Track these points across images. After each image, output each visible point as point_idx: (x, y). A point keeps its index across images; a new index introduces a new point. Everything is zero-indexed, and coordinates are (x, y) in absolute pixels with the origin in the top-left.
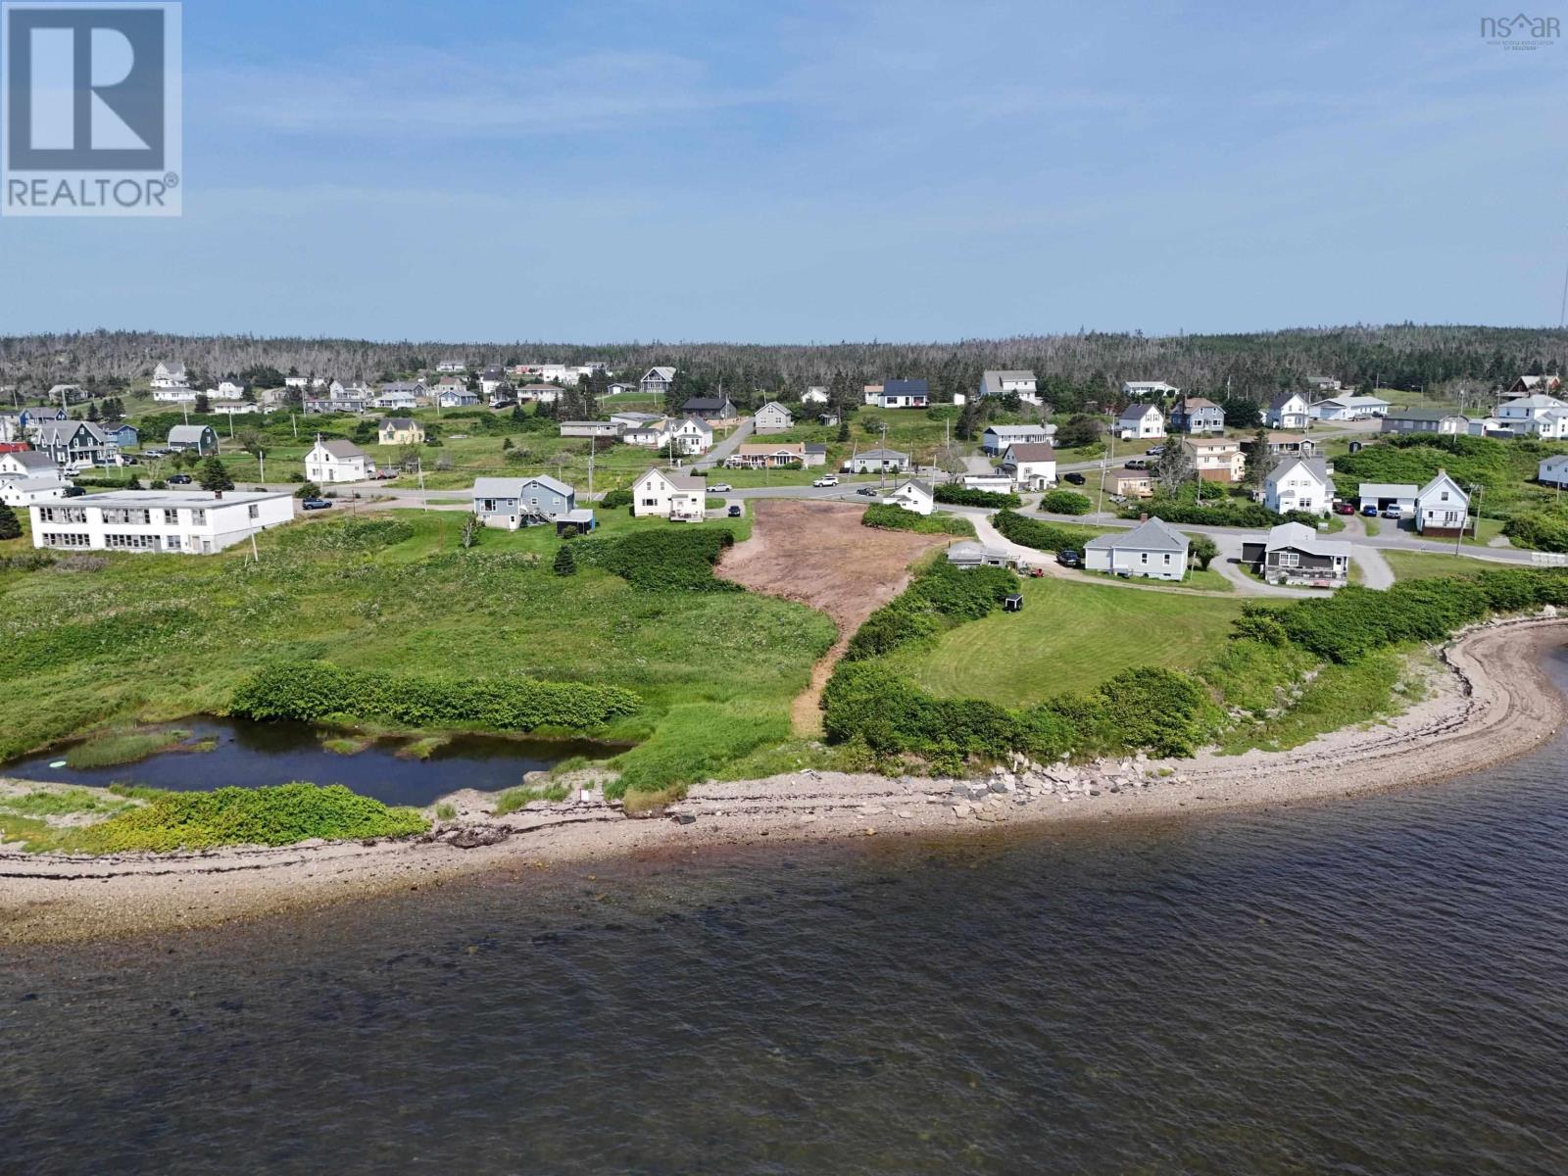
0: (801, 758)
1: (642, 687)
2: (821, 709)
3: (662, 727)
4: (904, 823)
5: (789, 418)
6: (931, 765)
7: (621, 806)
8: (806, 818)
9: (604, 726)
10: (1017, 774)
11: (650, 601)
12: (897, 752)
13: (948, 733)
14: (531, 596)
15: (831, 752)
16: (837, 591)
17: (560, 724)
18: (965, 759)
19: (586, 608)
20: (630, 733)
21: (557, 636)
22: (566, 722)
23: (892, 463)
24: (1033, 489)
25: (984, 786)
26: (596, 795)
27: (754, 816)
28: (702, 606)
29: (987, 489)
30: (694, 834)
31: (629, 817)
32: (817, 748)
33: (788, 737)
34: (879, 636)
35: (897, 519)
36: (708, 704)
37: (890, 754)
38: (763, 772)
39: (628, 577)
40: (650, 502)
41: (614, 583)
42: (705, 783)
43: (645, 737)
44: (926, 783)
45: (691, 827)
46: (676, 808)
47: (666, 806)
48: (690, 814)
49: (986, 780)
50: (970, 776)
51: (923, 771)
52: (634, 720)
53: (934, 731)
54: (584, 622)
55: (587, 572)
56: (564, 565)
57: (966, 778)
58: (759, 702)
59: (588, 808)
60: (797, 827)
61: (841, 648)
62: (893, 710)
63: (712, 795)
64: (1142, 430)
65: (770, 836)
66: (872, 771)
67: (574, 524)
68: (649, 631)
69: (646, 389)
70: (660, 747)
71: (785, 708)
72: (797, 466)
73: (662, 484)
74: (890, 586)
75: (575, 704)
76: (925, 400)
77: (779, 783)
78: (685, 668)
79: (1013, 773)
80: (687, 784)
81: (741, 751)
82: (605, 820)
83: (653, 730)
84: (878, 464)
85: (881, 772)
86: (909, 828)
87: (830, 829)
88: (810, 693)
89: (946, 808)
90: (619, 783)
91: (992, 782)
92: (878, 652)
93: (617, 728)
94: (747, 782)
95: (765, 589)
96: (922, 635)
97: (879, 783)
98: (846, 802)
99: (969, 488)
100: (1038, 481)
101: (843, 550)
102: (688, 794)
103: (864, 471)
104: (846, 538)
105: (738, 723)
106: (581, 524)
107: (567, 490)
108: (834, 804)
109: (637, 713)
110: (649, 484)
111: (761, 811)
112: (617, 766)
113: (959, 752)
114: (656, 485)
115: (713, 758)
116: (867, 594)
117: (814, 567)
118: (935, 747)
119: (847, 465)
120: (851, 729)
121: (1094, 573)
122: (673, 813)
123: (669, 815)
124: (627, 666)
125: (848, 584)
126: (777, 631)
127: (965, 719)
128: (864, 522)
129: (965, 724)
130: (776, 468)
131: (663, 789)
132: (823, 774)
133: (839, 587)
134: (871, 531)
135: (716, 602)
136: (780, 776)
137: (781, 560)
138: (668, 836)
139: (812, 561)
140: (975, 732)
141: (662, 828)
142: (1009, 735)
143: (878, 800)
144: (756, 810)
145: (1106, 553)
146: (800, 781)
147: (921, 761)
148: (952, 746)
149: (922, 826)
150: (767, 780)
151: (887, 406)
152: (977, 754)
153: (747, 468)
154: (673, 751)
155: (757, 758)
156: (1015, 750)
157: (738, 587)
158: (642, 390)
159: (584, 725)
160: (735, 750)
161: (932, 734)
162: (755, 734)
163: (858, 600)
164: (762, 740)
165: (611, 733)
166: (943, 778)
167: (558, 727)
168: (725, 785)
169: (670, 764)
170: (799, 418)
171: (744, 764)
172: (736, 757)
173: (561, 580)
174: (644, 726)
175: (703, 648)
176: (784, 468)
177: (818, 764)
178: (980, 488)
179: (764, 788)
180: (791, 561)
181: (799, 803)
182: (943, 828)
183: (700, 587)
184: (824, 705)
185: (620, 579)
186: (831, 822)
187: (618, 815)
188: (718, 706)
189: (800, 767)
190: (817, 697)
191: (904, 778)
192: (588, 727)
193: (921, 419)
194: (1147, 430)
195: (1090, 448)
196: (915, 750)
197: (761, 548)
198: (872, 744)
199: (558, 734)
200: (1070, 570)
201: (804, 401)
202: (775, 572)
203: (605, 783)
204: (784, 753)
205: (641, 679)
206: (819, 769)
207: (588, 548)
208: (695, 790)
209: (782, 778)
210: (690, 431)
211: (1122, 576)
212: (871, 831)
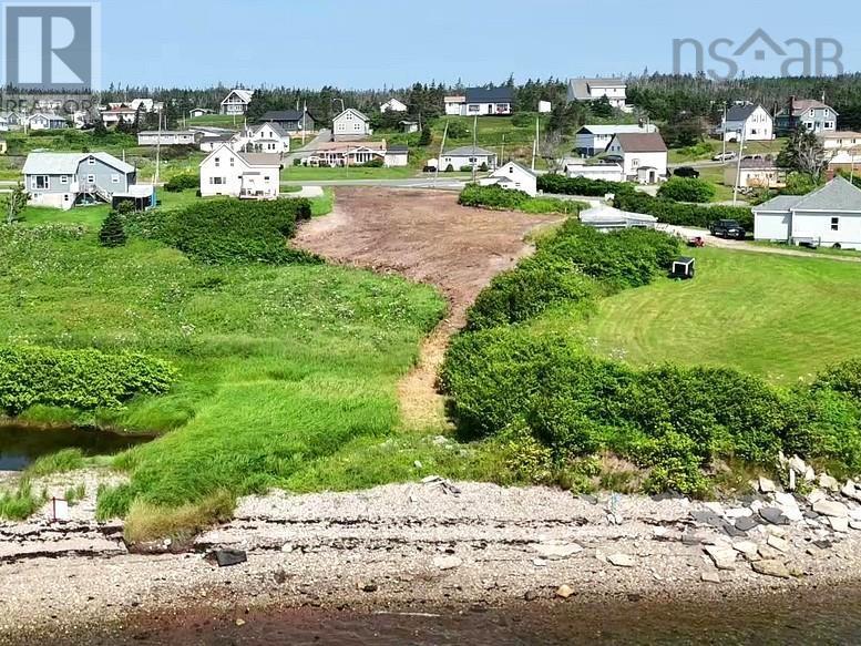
0: (421, 459)
1: (184, 362)
2: (440, 393)
3: (205, 411)
4: (620, 576)
5: (367, 125)
6: (646, 475)
7: (119, 529)
8: (441, 561)
9: (123, 408)
10: (798, 493)
11: (207, 272)
12: (590, 450)
13: (673, 420)
14: (66, 265)
15: (469, 451)
16: (439, 262)
17: (59, 403)
18: (704, 465)
19: (130, 277)
20: (158, 417)
21: (86, 305)
22: (67, 401)
23: (480, 161)
24: (642, 182)
25: (747, 512)
26: (86, 511)
27: (348, 555)
28: (272, 277)
29: (594, 177)
30: (242, 585)
31: (133, 549)
32: (443, 445)
33: (397, 429)
34: (512, 299)
35: (499, 199)
36: (275, 382)
37: (577, 454)
38: (361, 479)
39: (185, 250)
40: (217, 181)
41: (168, 255)
42: (266, 493)
43: (180, 423)
44: (641, 505)
45: (238, 571)
46: (214, 536)
47: (198, 531)
48: (237, 548)
49: (747, 503)
50: (717, 495)
51: (633, 483)
52: (167, 400)
53: (649, 416)
54: (124, 290)
55: (139, 244)
56: (112, 235)
57: (711, 498)
58: (349, 381)
59: (65, 531)
60: (427, 579)
61: (456, 322)
62: (573, 381)
63: (276, 514)
64: (749, 131)
65: (379, 592)
66: (545, 482)
67: (132, 199)
68: (202, 300)
69: (226, 111)
70: (198, 436)
71: (387, 388)
72: (378, 163)
73: (232, 160)
74: (506, 256)
75: (81, 376)
76: (509, 107)
77: (387, 499)
78: (244, 338)
79: (788, 491)
80: (234, 494)
81: (325, 445)
82: (90, 554)
83: (192, 414)
84: (465, 162)
85: (561, 484)
86: (634, 586)
87: (488, 583)
88: (419, 373)
89: (689, 551)
90: (123, 489)
91: (757, 505)
92: (513, 319)
93: (141, 411)
94: (336, 495)
95: (349, 261)
96: (575, 297)
97: (561, 503)
98: (509, 533)
99: (573, 176)
100: (648, 171)
101: (441, 226)
102: (236, 513)
103: (450, 169)
104: (440, 216)
105: (318, 406)
106: (139, 199)
107: (129, 169)
108: (487, 536)
109: (171, 392)
110: (217, 160)
111: (362, 547)
112: (125, 466)
113: (696, 452)
114: (225, 161)
115: (279, 454)
116: (478, 266)
117: (407, 239)
118: (653, 443)
119: (432, 163)
120: (502, 414)
121: (768, 243)
122: (209, 545)
123: (201, 548)
124: (169, 335)
125: (454, 255)
126: (367, 302)
127: (701, 397)
128: (461, 202)
129: (703, 405)
130: (355, 166)
131: (192, 501)
132: (460, 485)
133: (442, 258)
134: (470, 210)
135: (288, 274)
136: (389, 486)
137: (368, 234)
138: (196, 589)
139: (405, 234)
140: (721, 420)
141: (186, 572)
142: (780, 425)
143: (567, 532)
144: (353, 544)
145: (783, 218)
146: (425, 496)
147: (628, 467)
148: (684, 442)
149: (655, 582)
150: (368, 493)
151: (469, 114)
152: (723, 456)
153: (324, 166)
154: (216, 443)
155: (350, 457)
156: (789, 452)
157: (316, 257)
158: (221, 113)
159: (94, 406)
160: (313, 443)
161: (646, 422)
162: (343, 423)
163: (469, 272)
164: (356, 431)
165: (131, 417)
166: (670, 497)
167: (55, 408)
168: (299, 498)
169: (209, 462)
170: (378, 127)
171: (330, 465)
172: (315, 454)
173: (107, 251)
174: (179, 407)
175: (273, 319)
176: (365, 166)
177: (449, 468)
178: (585, 176)
179: (364, 505)
180: (378, 235)
181: (426, 533)
182: (697, 586)
183: (270, 259)
184: (443, 387)
185: (176, 251)
186: (488, 570)
187: (113, 545)
188: (288, 384)
189: (420, 474)
190: (431, 377)
191: (603, 495)
192: (98, 410)
193: (506, 125)
194: (754, 132)
195: (695, 148)
196: (617, 449)
197: (343, 223)
198: (545, 436)
199: (55, 417)
200: (732, 241)
201: (383, 111)
202: (360, 244)
203: (101, 490)
204: (392, 451)
205: (184, 351)
206: (455, 476)
207: (143, 220)
208: (248, 505)
209: (392, 489)
210: (267, 136)
211: (806, 245)
212: (566, 591)
